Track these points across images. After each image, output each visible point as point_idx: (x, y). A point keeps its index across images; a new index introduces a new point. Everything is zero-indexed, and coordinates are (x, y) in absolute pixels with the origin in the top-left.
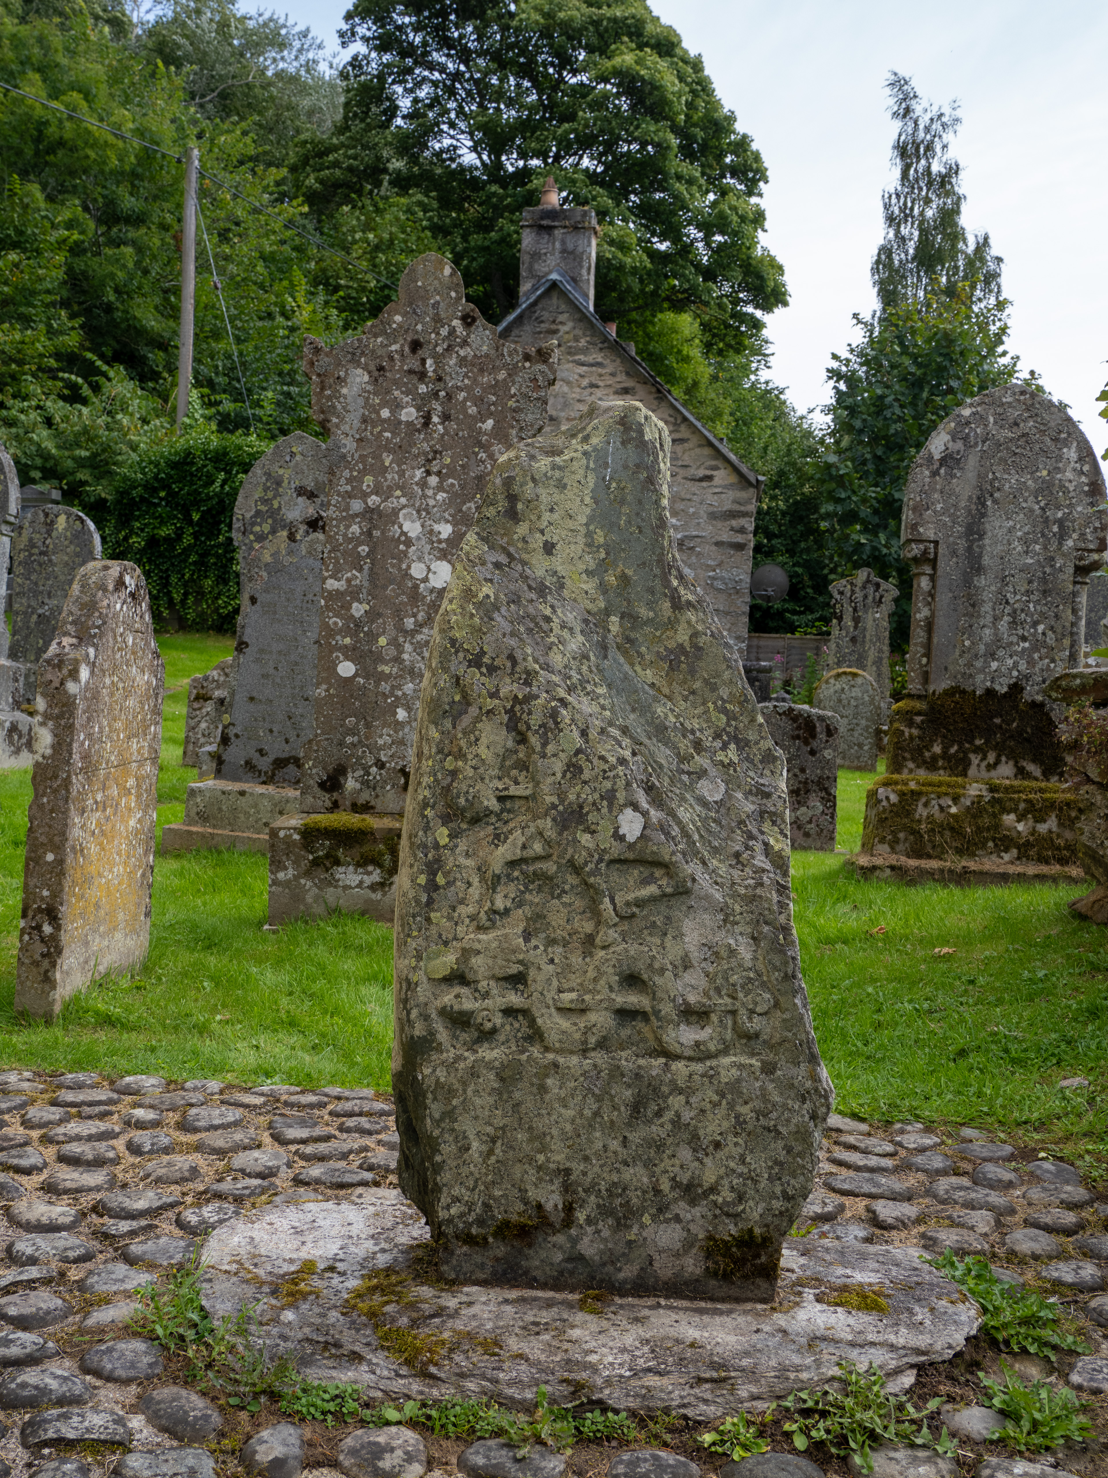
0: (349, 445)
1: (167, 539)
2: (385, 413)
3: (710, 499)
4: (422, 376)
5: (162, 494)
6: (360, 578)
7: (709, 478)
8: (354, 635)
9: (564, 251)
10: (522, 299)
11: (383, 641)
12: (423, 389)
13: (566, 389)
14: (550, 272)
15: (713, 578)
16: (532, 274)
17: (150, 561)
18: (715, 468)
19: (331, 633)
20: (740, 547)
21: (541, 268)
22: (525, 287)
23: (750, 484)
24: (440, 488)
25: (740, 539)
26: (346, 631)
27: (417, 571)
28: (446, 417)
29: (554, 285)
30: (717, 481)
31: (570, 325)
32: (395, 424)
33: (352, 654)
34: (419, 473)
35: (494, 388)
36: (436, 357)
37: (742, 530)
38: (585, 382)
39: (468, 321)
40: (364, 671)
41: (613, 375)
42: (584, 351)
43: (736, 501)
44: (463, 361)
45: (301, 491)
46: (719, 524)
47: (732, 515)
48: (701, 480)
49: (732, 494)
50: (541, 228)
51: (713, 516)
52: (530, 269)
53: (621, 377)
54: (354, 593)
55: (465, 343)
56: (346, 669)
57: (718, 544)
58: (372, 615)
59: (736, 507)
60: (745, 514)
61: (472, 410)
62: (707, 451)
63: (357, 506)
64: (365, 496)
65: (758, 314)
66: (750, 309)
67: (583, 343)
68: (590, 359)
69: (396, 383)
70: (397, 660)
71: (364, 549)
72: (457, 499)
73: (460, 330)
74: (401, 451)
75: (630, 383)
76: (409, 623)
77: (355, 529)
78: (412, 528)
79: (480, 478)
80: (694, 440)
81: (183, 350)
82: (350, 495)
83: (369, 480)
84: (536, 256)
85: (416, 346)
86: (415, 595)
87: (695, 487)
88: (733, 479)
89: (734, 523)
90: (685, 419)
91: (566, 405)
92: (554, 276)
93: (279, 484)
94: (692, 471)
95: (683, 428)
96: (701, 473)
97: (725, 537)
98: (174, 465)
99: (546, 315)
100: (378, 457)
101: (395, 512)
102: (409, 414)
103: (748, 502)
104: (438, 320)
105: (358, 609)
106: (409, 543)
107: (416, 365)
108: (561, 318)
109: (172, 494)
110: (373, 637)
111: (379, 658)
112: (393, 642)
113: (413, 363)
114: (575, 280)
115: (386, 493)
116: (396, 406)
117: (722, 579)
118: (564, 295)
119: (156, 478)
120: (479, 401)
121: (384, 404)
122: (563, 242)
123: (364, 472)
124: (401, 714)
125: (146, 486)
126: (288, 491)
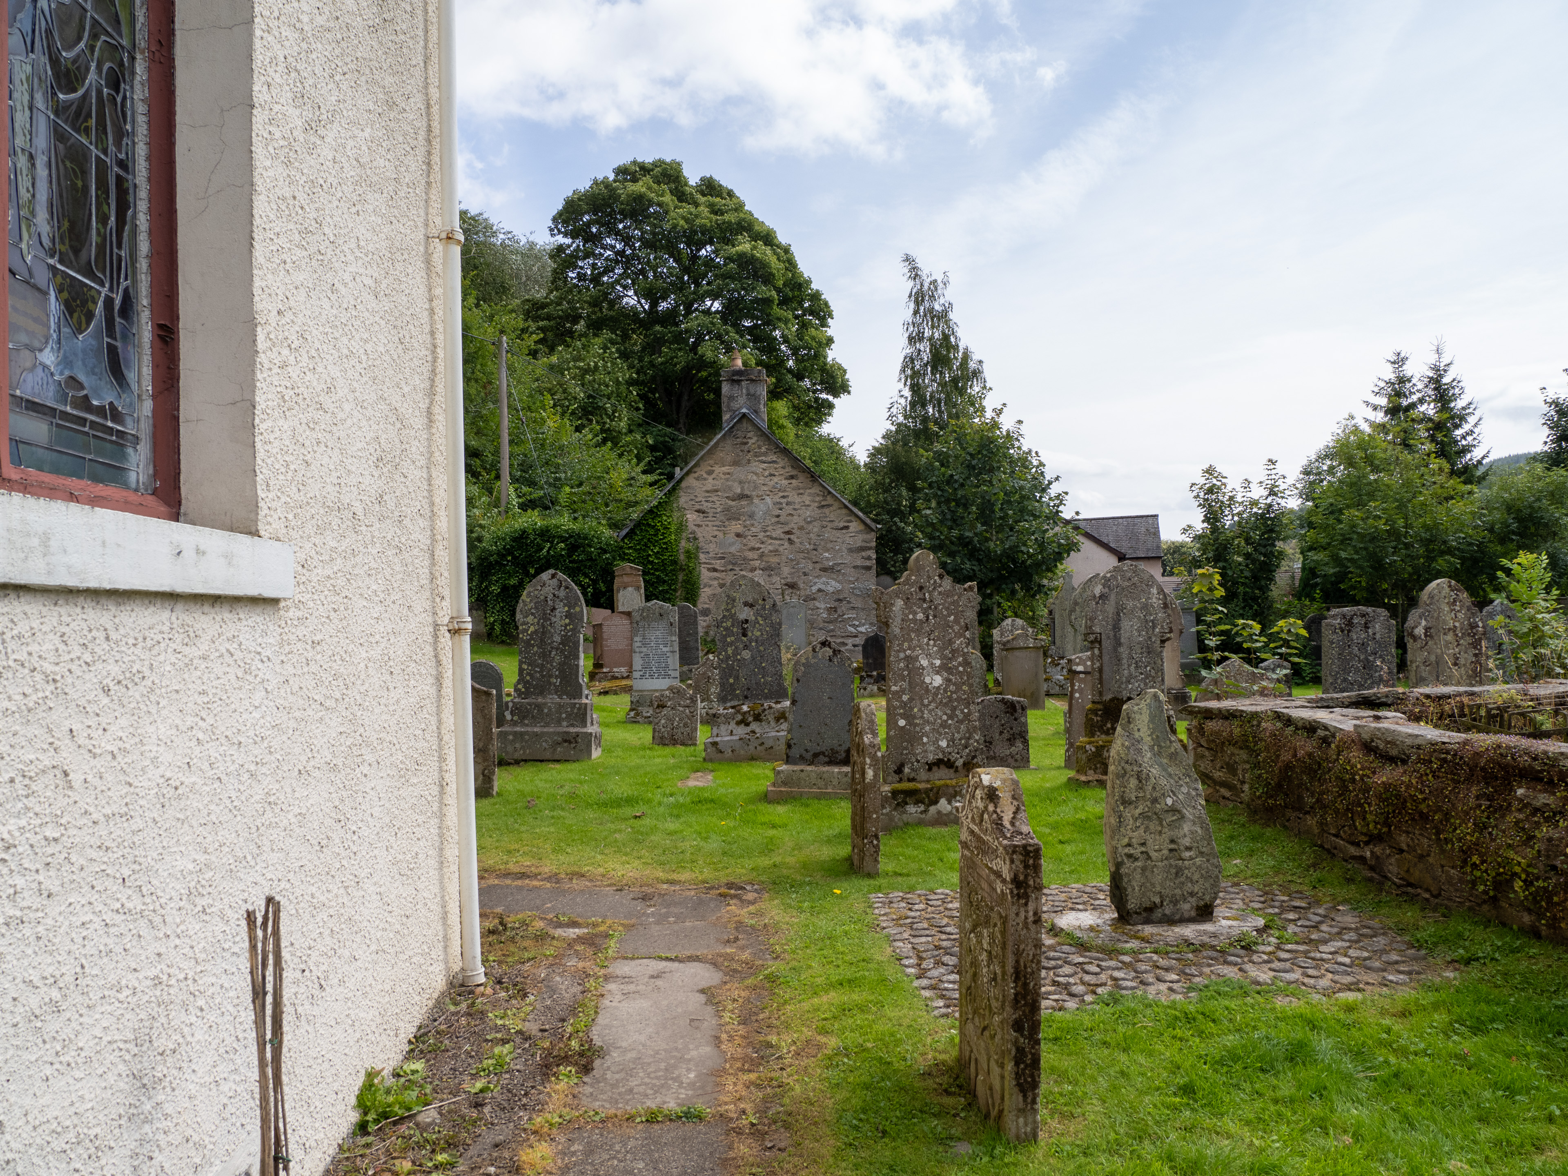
0: (897, 631)
1: (514, 586)
2: (911, 617)
3: (848, 540)
4: (924, 600)
5: (509, 558)
6: (905, 685)
7: (847, 528)
8: (904, 708)
9: (748, 395)
10: (725, 425)
11: (916, 710)
12: (925, 605)
13: (755, 478)
14: (741, 408)
15: (853, 588)
16: (730, 409)
17: (503, 601)
18: (850, 521)
19: (895, 708)
20: (868, 568)
21: (735, 405)
22: (726, 417)
23: (872, 530)
24: (934, 645)
25: (868, 563)
26: (901, 707)
27: (928, 680)
28: (935, 616)
29: (744, 415)
30: (851, 529)
31: (755, 438)
32: (915, 621)
33: (904, 716)
34: (926, 640)
35: (953, 603)
36: (929, 592)
37: (869, 558)
38: (767, 473)
39: (941, 577)
40: (908, 723)
41: (783, 468)
42: (765, 454)
43: (863, 541)
44: (940, 593)
45: (746, 604)
46: (855, 555)
47: (862, 549)
48: (842, 529)
49: (861, 537)
50: (733, 381)
51: (850, 550)
52: (728, 406)
53: (789, 469)
54: (903, 691)
55: (940, 586)
56: (902, 723)
57: (855, 567)
58: (911, 700)
59: (865, 544)
60: (870, 548)
61: (945, 613)
62: (844, 511)
63: (902, 655)
64: (905, 651)
65: (830, 398)
66: (824, 396)
67: (763, 449)
68: (769, 459)
69: (914, 604)
70: (922, 717)
71: (906, 673)
72: (941, 649)
73: (938, 581)
74: (918, 632)
75: (794, 473)
76: (926, 702)
77: (902, 665)
78: (924, 662)
79: (950, 640)
80: (836, 505)
81: (503, 462)
82: (899, 651)
83: (906, 645)
84: (731, 398)
85: (921, 588)
86: (927, 690)
87: (838, 534)
88: (862, 527)
89: (864, 554)
90: (830, 493)
91: (756, 488)
92: (744, 410)
93: (734, 601)
94: (836, 524)
95: (829, 498)
96: (842, 525)
97: (859, 563)
98: (514, 540)
99: (740, 433)
100: (909, 635)
101: (917, 657)
102: (920, 616)
103: (871, 541)
104: (929, 577)
105: (905, 698)
106: (923, 669)
107: (921, 596)
108: (749, 435)
109: (515, 558)
110: (912, 709)
111: (915, 717)
112: (920, 710)
113: (920, 596)
114: (756, 412)
115: (913, 650)
116: (915, 613)
117: (859, 588)
118: (750, 421)
119: (504, 548)
120: (947, 609)
121: (910, 613)
122: (748, 389)
123: (904, 641)
124: (925, 740)
125: (499, 553)
126: (739, 604)
